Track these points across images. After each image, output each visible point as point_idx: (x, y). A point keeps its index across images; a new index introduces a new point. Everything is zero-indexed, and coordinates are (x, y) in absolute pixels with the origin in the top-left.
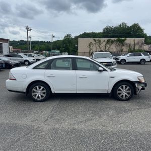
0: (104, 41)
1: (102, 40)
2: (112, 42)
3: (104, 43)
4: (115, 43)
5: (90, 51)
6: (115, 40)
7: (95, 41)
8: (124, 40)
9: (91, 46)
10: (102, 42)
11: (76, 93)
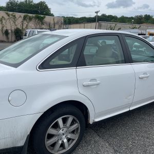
0: (20, 16)
1: (17, 14)
2: (30, 19)
3: (21, 20)
4: (33, 20)
5: (3, 27)
6: (33, 17)
7: (9, 15)
8: (43, 18)
9: (4, 21)
10: (17, 18)
11: (130, 111)
